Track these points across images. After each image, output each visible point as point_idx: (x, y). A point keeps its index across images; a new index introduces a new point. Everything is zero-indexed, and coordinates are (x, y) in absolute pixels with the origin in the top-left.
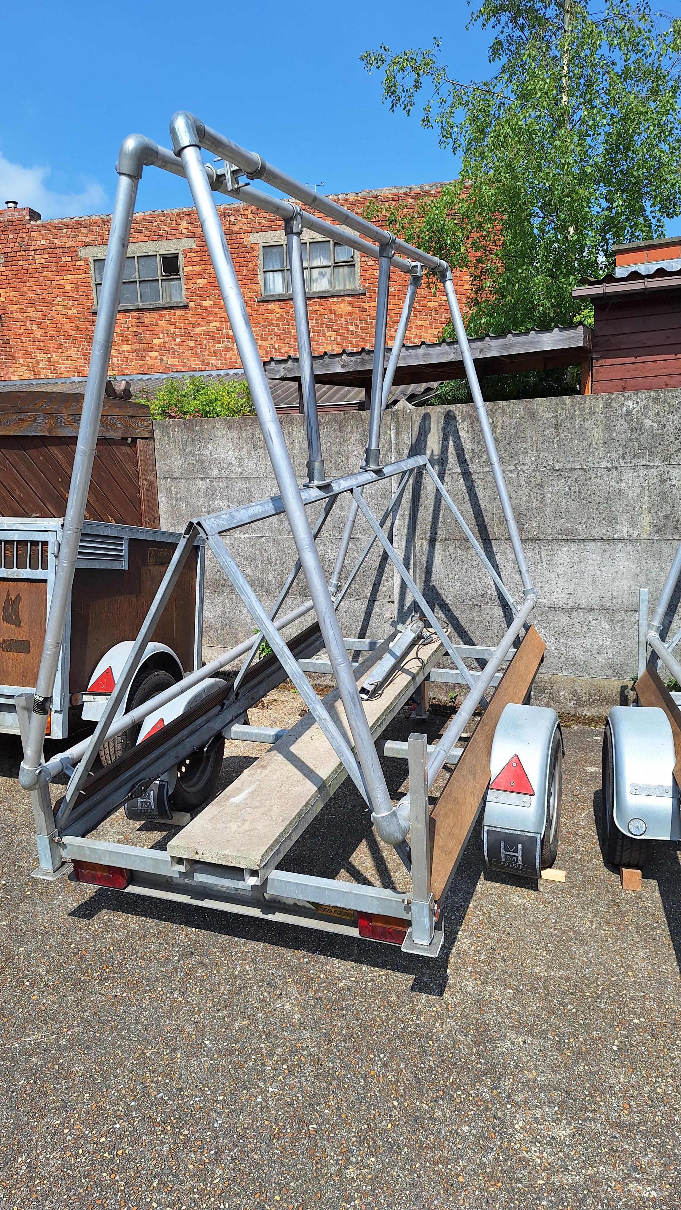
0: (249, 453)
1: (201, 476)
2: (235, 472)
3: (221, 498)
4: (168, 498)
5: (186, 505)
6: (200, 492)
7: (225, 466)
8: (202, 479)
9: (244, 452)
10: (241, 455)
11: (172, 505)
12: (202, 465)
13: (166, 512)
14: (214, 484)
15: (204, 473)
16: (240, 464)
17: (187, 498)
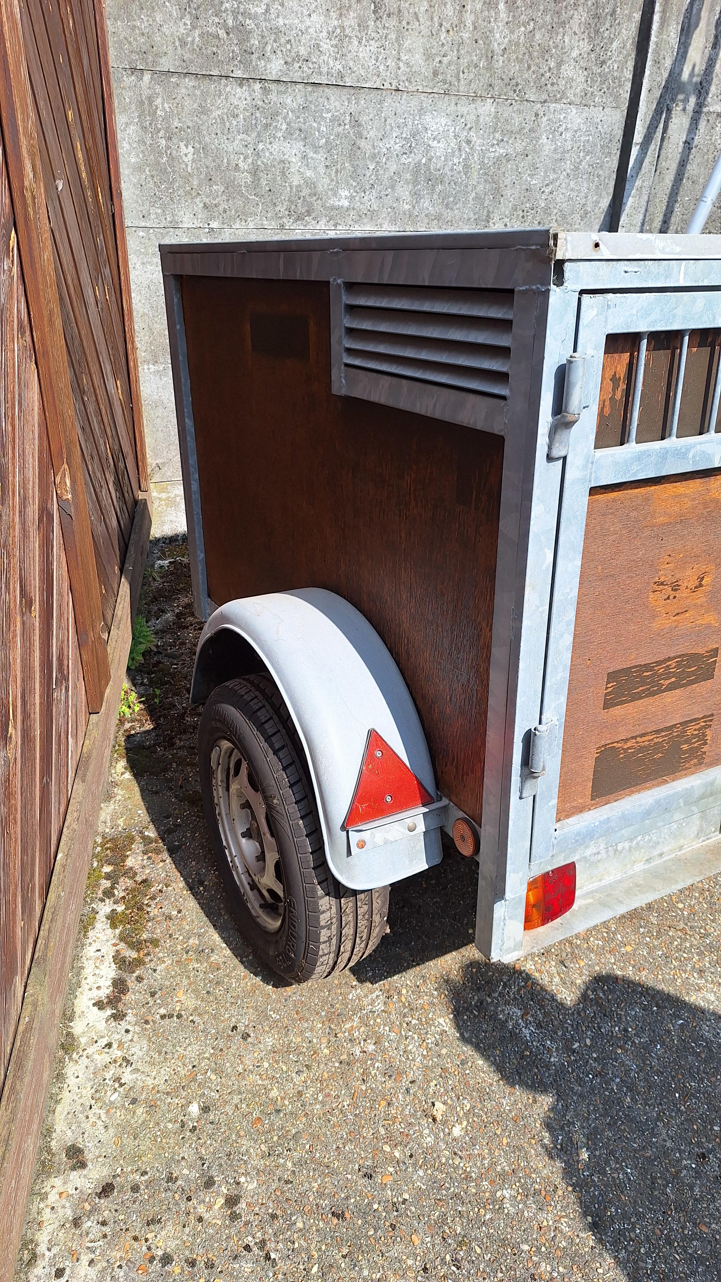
0: (362, 25)
1: (238, 73)
2: (325, 70)
3: (288, 136)
4: (144, 129)
5: (196, 152)
6: (236, 116)
7: (303, 51)
8: (241, 81)
9: (351, 20)
10: (343, 28)
11: (155, 149)
12: (240, 43)
13: (139, 168)
14: (273, 97)
15: (246, 64)
16: (340, 53)
17: (198, 130)
